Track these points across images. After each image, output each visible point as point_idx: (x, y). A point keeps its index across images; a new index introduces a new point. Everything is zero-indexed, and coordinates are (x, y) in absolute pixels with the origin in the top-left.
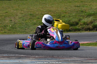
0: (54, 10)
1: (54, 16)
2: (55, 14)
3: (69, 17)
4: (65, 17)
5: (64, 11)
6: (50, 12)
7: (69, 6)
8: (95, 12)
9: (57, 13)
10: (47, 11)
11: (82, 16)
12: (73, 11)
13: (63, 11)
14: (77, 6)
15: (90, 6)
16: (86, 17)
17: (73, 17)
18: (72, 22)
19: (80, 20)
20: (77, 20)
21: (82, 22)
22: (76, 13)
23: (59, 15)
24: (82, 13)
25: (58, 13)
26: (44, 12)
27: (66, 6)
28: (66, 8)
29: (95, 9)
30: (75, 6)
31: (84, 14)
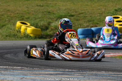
0: (13, 9)
1: (15, 18)
2: (17, 15)
3: (34, 19)
4: (30, 19)
5: (26, 11)
6: (9, 13)
7: (30, 5)
8: (66, 14)
9: (18, 13)
10: (5, 11)
11: (50, 18)
12: (37, 11)
13: (24, 11)
14: (40, 6)
15: (55, 5)
16: (55, 19)
17: (40, 19)
18: (41, 26)
19: (49, 24)
20: (46, 24)
21: (52, 27)
22: (41, 14)
23: (21, 17)
24: (50, 14)
25: (20, 14)
26: (1, 12)
27: (26, 5)
28: (28, 8)
29: (64, 10)
30: (37, 6)
31: (53, 16)
